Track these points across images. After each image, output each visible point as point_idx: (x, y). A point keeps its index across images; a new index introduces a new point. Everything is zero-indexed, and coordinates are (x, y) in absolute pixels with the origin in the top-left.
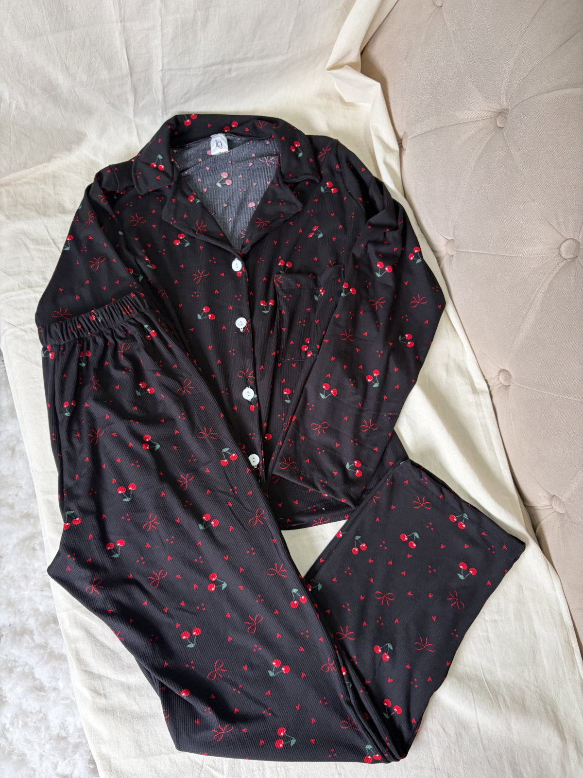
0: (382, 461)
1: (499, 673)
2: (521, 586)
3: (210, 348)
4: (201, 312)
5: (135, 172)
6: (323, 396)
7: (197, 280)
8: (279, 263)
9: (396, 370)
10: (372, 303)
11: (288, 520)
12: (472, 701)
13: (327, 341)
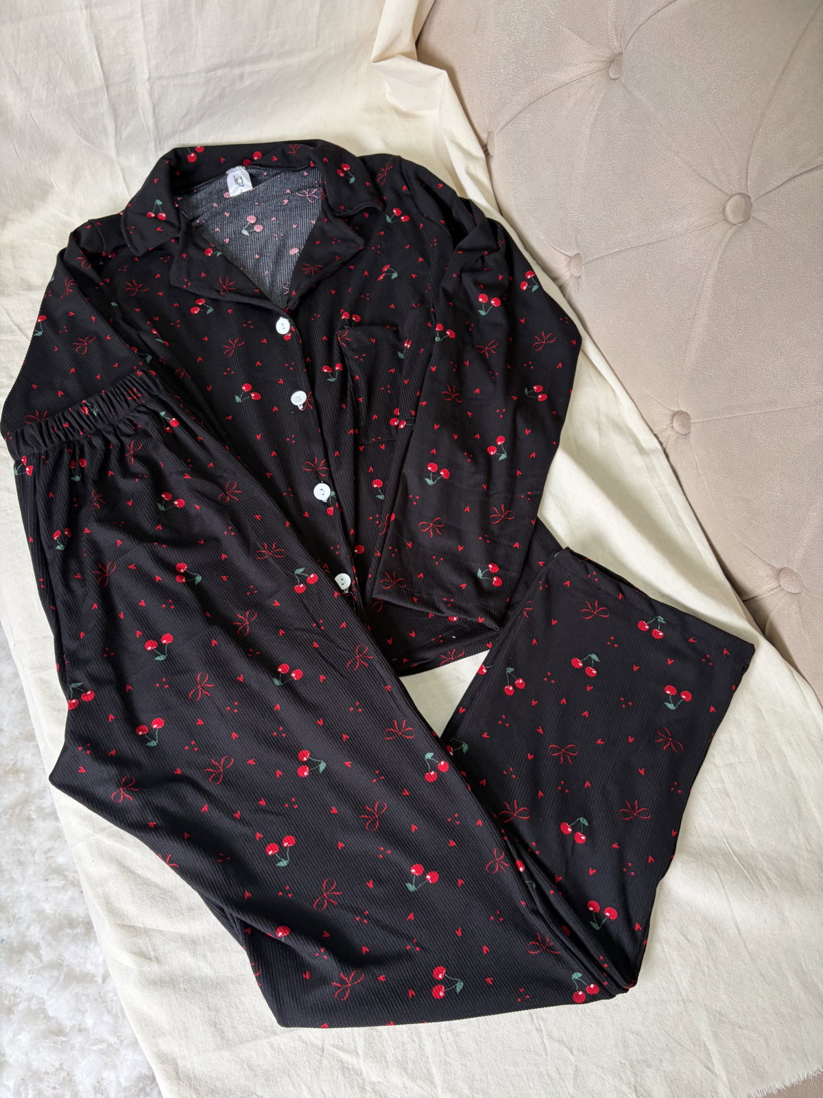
0: (526, 562)
1: (751, 839)
2: (760, 710)
3: (259, 437)
4: (239, 392)
5: (126, 226)
6: (430, 482)
7: (228, 353)
8: (341, 316)
9: (528, 432)
10: (480, 349)
11: (405, 660)
12: (720, 885)
13: (424, 403)
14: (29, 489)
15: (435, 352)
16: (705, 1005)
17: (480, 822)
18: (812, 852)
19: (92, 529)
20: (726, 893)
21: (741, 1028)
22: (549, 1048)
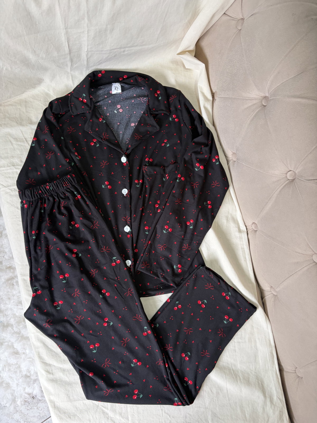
0: (191, 265)
1: (238, 366)
2: (253, 327)
3: (108, 204)
4: (104, 184)
5: (70, 102)
6: (165, 232)
7: (102, 166)
8: (146, 159)
9: (202, 220)
10: (192, 184)
11: (144, 293)
12: (225, 379)
13: (168, 204)
14: (26, 213)
15: (176, 185)
16: (212, 410)
17: (157, 350)
18: (256, 373)
19: (45, 233)
20: (226, 381)
22: (164, 415)
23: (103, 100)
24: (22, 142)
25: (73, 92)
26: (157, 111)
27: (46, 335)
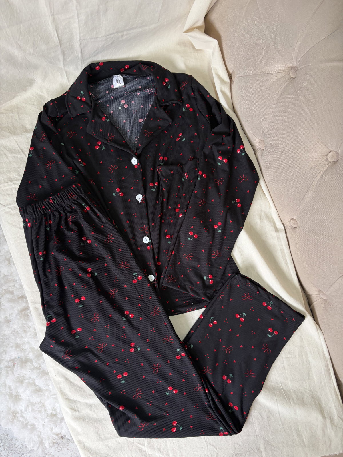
0: (224, 274)
1: (290, 385)
2: (302, 338)
3: (122, 213)
4: (115, 191)
5: (68, 103)
6: (189, 239)
7: (111, 171)
8: (159, 158)
9: (231, 221)
10: (216, 181)
11: (173, 310)
12: (276, 401)
13: (190, 207)
14: (29, 232)
15: (197, 184)
16: (263, 438)
17: (194, 375)
18: (311, 391)
19: (54, 253)
20: (277, 404)
21: (274, 447)
22: (209, 448)
23: (104, 96)
24: (18, 154)
25: (69, 91)
26: (167, 102)
27: (66, 368)
